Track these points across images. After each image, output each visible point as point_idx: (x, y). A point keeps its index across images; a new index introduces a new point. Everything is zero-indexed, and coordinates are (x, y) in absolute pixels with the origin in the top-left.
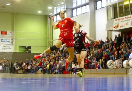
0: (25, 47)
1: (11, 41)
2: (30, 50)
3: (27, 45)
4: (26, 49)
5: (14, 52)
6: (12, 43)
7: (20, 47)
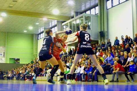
0: (15, 59)
1: (3, 54)
2: (19, 61)
3: (16, 58)
4: (16, 60)
5: (5, 63)
6: (4, 56)
7: (10, 59)
